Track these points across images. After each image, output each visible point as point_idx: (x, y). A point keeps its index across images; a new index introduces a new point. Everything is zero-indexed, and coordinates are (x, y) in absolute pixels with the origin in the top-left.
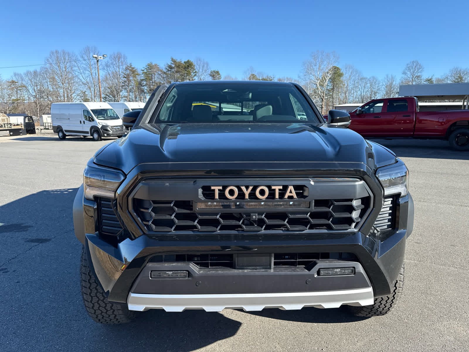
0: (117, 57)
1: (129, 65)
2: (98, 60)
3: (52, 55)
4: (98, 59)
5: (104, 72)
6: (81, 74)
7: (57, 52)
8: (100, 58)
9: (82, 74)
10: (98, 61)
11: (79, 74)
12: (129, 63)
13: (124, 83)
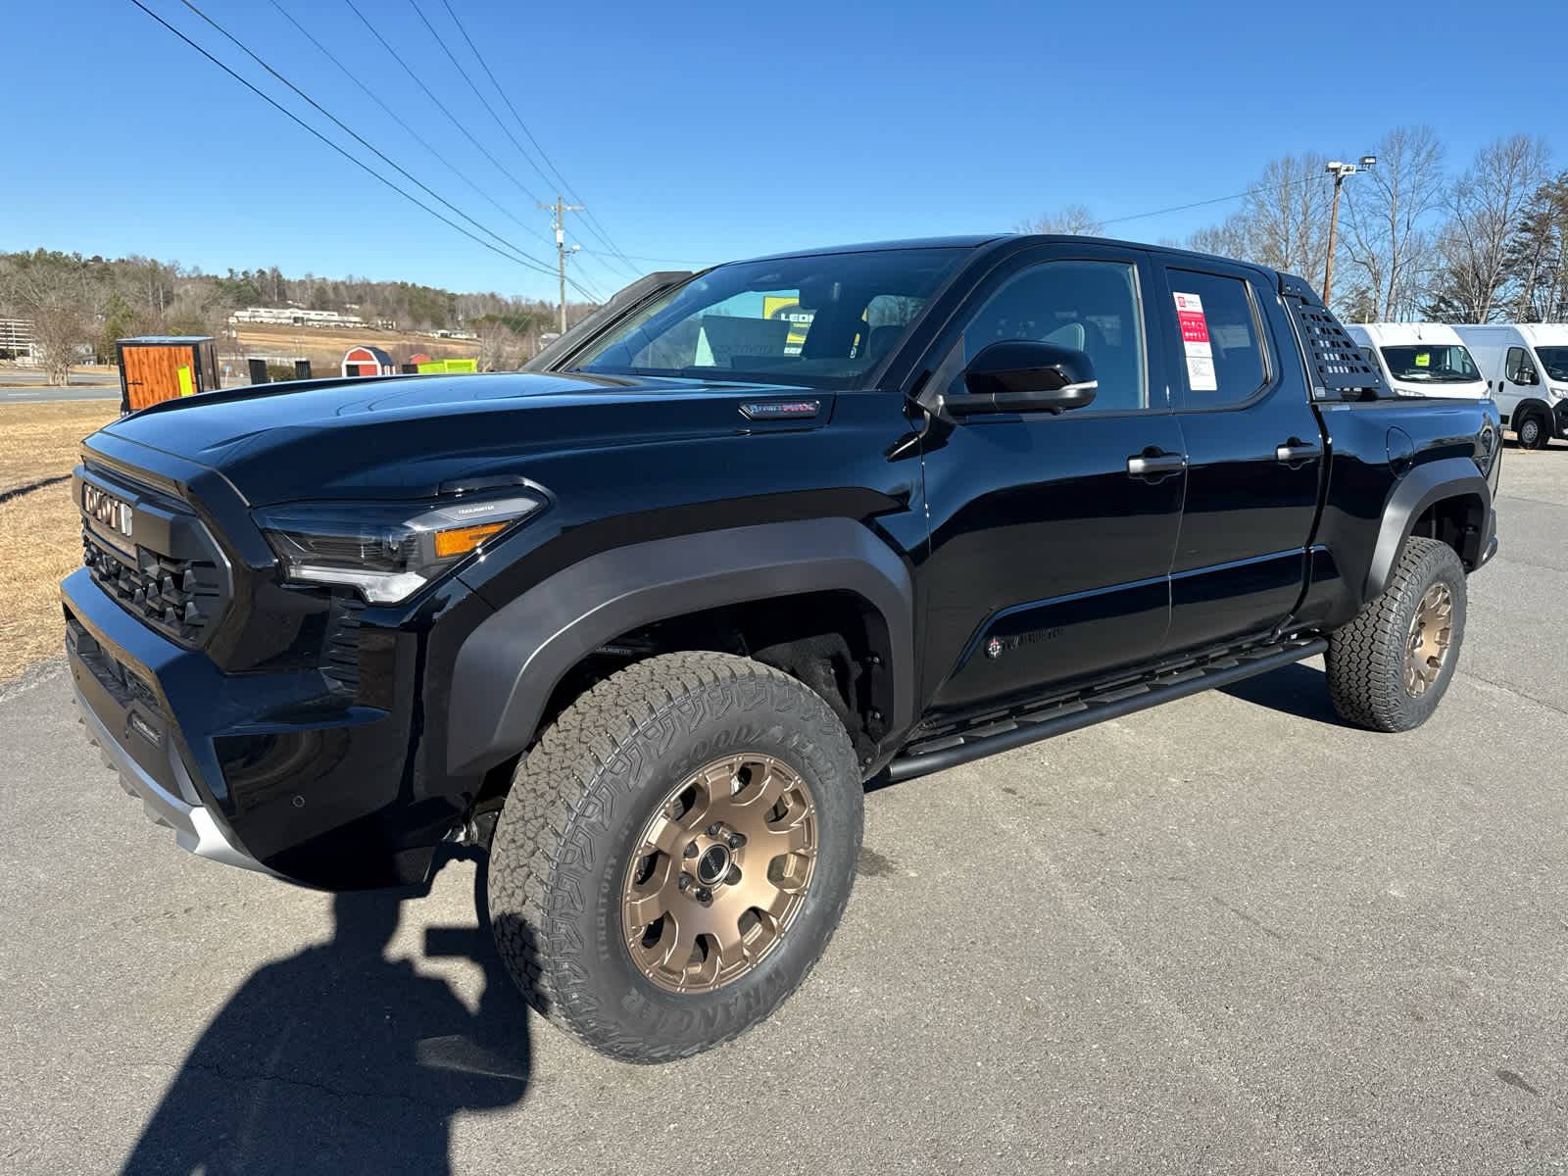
0: (1506, 154)
1: (1556, 181)
2: (1340, 179)
3: (1270, 173)
4: (1340, 176)
5: (1446, 214)
6: (1355, 229)
7: (1288, 162)
8: (1347, 170)
9: (1359, 231)
10: (1339, 182)
11: (1349, 229)
12: (1555, 173)
13: (1519, 252)
